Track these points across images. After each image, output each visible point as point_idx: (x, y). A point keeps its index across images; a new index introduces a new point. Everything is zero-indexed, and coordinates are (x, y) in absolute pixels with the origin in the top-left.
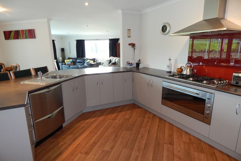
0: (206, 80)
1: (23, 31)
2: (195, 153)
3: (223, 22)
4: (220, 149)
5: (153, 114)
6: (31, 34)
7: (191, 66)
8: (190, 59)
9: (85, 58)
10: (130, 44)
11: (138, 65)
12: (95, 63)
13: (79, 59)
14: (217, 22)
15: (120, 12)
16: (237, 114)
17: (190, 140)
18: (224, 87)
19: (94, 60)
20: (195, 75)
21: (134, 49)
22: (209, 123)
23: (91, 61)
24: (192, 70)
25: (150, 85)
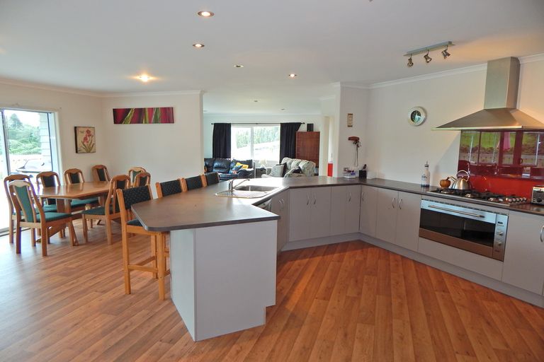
0: (492, 197)
1: (151, 110)
2: (484, 302)
3: (514, 114)
4: (519, 298)
5: (401, 256)
6: (166, 116)
7: (465, 178)
8: (463, 165)
9: (232, 159)
10: (350, 139)
11: (363, 174)
12: (252, 169)
13: (218, 161)
14: (506, 114)
15: (338, 85)
16: (542, 241)
17: (473, 287)
18: (520, 206)
19: (249, 163)
20: (473, 191)
21: (358, 146)
22: (502, 259)
23: (244, 165)
24: (468, 183)
25: (398, 207)
